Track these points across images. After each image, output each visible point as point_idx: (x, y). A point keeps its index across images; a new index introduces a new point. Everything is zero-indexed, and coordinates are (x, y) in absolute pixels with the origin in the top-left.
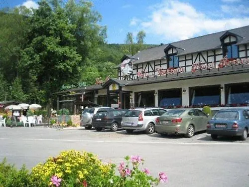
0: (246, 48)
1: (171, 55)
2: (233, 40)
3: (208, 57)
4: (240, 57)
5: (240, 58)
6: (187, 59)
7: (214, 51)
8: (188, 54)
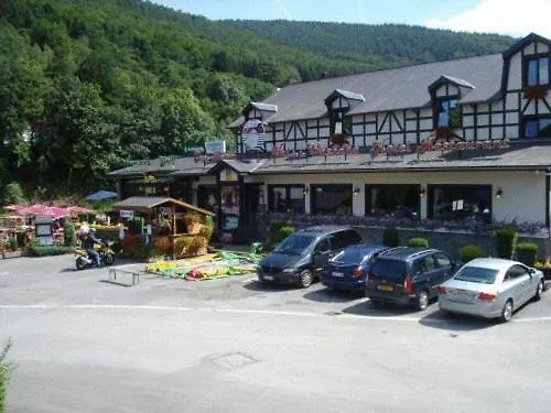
0: (475, 110)
1: (337, 110)
2: (453, 91)
3: (405, 120)
4: (465, 125)
5: (464, 129)
6: (367, 120)
7: (417, 110)
8: (369, 113)
